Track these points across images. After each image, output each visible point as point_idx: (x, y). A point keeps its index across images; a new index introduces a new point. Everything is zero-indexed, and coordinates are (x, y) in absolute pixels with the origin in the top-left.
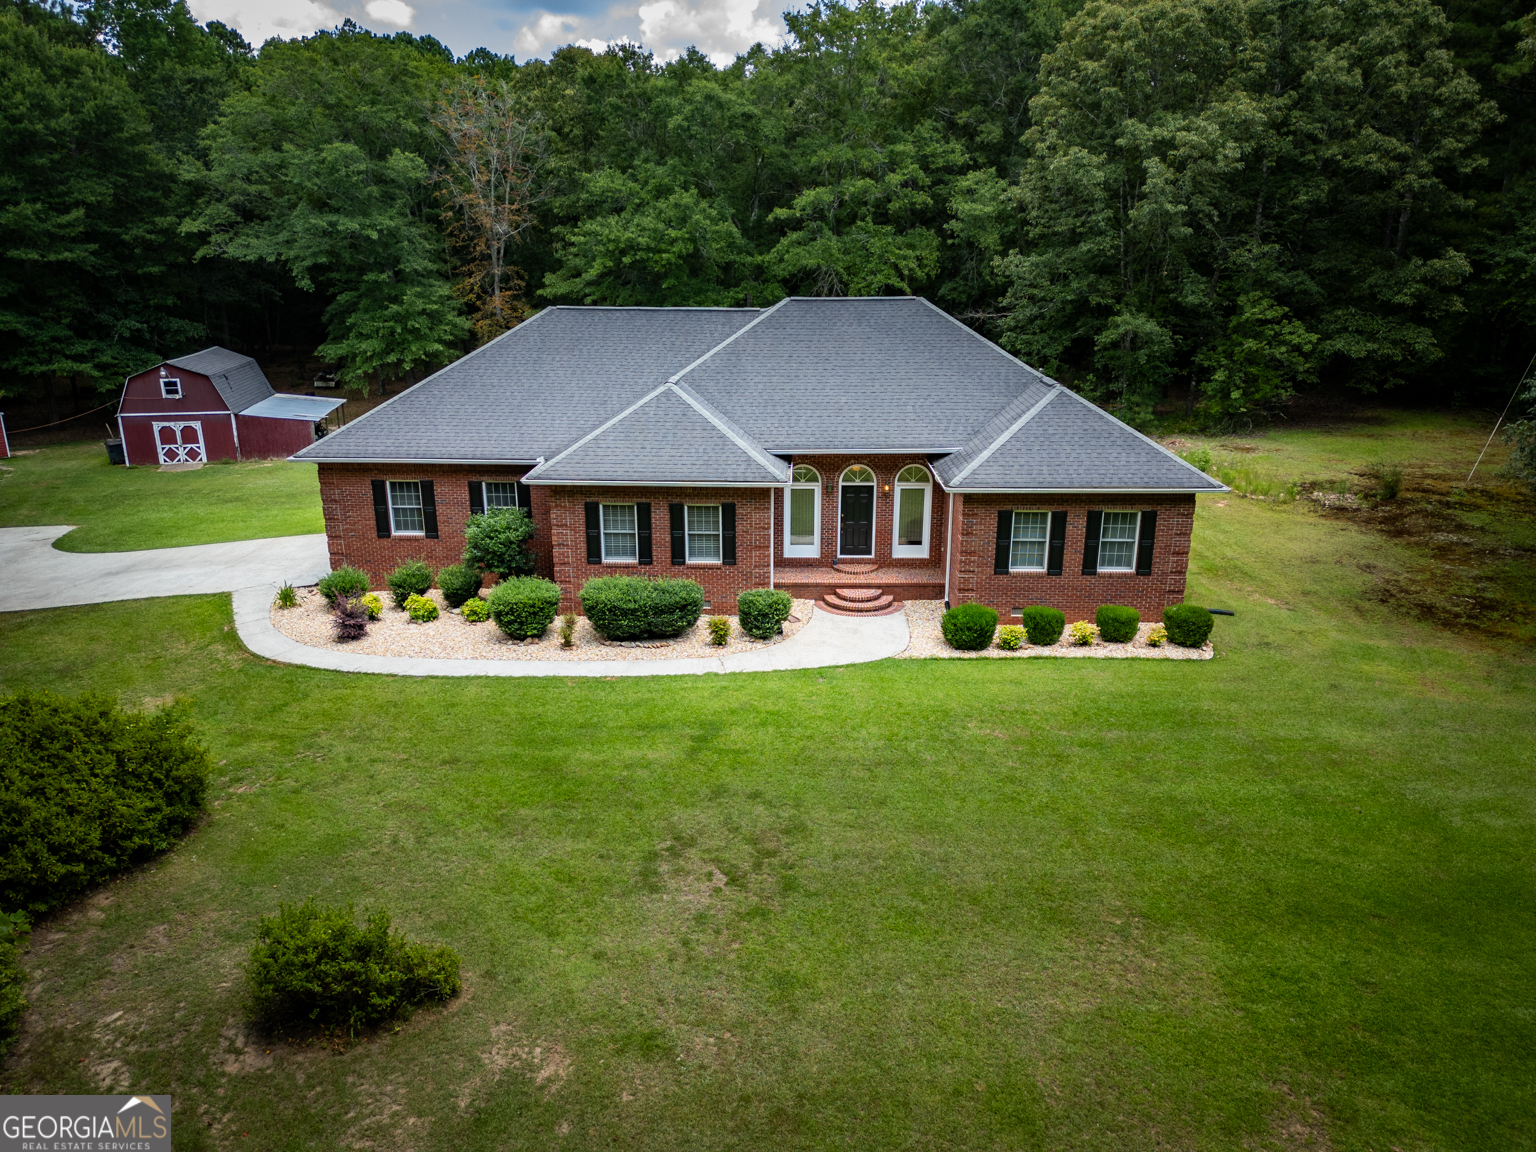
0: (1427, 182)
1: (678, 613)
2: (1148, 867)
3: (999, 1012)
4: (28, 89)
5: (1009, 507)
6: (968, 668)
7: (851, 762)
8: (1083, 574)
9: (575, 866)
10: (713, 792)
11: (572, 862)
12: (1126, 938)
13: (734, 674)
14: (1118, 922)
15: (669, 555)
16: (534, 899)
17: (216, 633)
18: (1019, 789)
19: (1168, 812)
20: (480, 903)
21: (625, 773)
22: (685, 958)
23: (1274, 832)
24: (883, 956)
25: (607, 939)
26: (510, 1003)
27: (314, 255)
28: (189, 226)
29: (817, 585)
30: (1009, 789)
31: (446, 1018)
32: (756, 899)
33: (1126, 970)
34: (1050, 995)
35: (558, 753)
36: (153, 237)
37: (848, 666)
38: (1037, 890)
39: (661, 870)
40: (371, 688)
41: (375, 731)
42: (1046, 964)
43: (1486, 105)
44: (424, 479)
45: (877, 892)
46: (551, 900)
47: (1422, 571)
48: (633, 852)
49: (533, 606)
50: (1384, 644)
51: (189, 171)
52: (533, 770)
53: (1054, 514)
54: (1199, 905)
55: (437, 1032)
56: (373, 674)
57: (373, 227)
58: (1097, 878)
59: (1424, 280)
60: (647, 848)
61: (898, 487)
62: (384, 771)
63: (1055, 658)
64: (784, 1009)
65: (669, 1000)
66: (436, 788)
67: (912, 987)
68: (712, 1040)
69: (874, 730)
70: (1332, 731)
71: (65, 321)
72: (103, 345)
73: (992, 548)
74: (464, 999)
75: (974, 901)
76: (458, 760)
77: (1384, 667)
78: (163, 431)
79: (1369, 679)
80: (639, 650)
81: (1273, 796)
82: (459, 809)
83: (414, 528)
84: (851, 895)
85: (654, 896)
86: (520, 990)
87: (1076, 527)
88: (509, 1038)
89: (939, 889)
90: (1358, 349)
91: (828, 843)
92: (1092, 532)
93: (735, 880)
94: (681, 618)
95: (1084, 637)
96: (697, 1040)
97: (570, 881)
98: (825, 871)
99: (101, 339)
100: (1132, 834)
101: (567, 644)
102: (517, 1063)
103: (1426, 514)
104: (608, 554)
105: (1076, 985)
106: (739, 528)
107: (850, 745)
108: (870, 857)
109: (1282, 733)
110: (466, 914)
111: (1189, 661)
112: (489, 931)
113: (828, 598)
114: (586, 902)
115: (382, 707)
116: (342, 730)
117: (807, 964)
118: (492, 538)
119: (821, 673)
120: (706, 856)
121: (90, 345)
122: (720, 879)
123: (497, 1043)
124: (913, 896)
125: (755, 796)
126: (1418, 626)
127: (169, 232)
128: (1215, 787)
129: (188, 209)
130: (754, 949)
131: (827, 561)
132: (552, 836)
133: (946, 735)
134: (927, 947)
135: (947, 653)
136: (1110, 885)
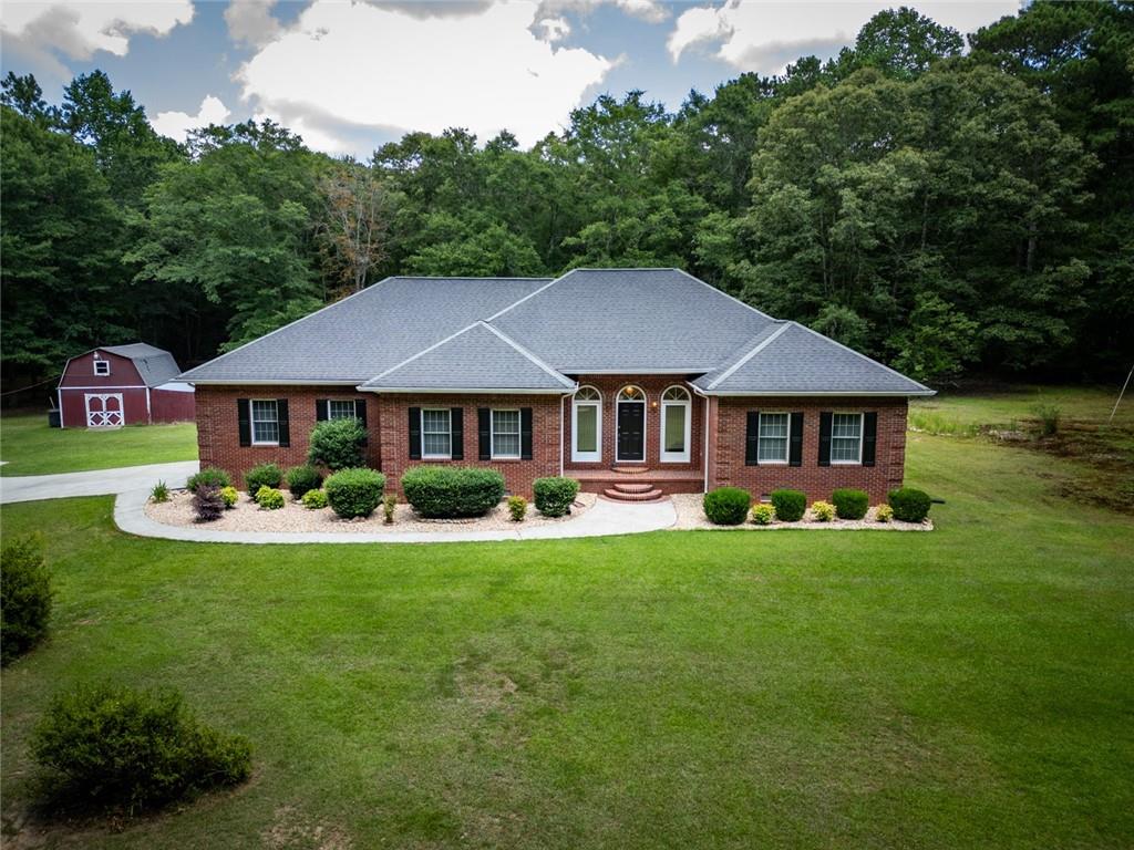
0: (1052, 210)
1: (483, 494)
2: (908, 675)
3: (783, 794)
4: (20, 156)
5: (756, 409)
6: (729, 537)
7: (630, 599)
8: (819, 465)
9: (376, 676)
10: (507, 621)
11: (374, 674)
12: (898, 732)
13: (529, 540)
14: (888, 719)
15: (477, 452)
16: (334, 702)
17: (97, 519)
18: (781, 618)
19: (917, 633)
20: (284, 705)
21: (429, 608)
22: (475, 750)
23: (1017, 649)
24: (666, 746)
25: (401, 734)
26: (297, 788)
27: (222, 277)
28: (129, 258)
29: (599, 481)
30: (773, 618)
31: (232, 801)
32: (544, 702)
33: (904, 759)
34: (832, 779)
35: (372, 594)
36: (102, 264)
37: (626, 535)
38: (807, 694)
39: (456, 679)
40: (217, 552)
41: (214, 582)
42: (824, 752)
43: (1089, 156)
44: (280, 398)
45: (658, 695)
46: (350, 703)
47: (1090, 477)
48: (432, 666)
49: (361, 488)
50: (1074, 522)
51: (133, 219)
52: (348, 607)
53: (793, 415)
54: (962, 705)
55: (221, 812)
56: (222, 543)
57: (266, 255)
58: (862, 684)
59: (1055, 282)
60: (444, 662)
61: (664, 404)
62: (214, 609)
63: (801, 530)
64: (570, 793)
65: (456, 784)
66: (260, 620)
67: (696, 772)
68: (497, 820)
69: (650, 577)
70: (1049, 578)
71: (29, 323)
72: (56, 343)
73: (743, 444)
74: (253, 784)
75: (750, 702)
76: (282, 600)
77: (1078, 537)
78: (92, 400)
79: (1067, 544)
80: (449, 525)
81: (1009, 623)
82: (277, 635)
83: (270, 439)
84: (633, 698)
85: (449, 699)
86: (310, 776)
87: (812, 426)
88: (291, 818)
89: (717, 692)
90: (1010, 335)
91: (611, 658)
92: (825, 430)
93: (524, 686)
94: (485, 498)
95: (824, 514)
96: (482, 820)
97: (370, 688)
98: (609, 679)
99: (55, 339)
100: (889, 650)
101: (389, 521)
102: (296, 841)
103: (1083, 443)
104: (427, 452)
105: (856, 770)
106: (535, 429)
107: (629, 587)
108: (651, 669)
109: (1005, 579)
110: (268, 715)
111: (913, 531)
112: (288, 728)
113: (609, 491)
114: (384, 704)
115: (224, 565)
116: (186, 581)
117: (592, 753)
118: (330, 438)
119: (603, 539)
120: (499, 669)
121: (46, 342)
122: (511, 686)
123: (279, 822)
124: (692, 698)
125: (545, 624)
126: (1097, 512)
127: (115, 261)
128: (956, 616)
129: (131, 245)
130: (542, 742)
131: (606, 464)
132: (358, 654)
133: (713, 581)
134: (708, 738)
135: (709, 526)
136: (874, 689)
